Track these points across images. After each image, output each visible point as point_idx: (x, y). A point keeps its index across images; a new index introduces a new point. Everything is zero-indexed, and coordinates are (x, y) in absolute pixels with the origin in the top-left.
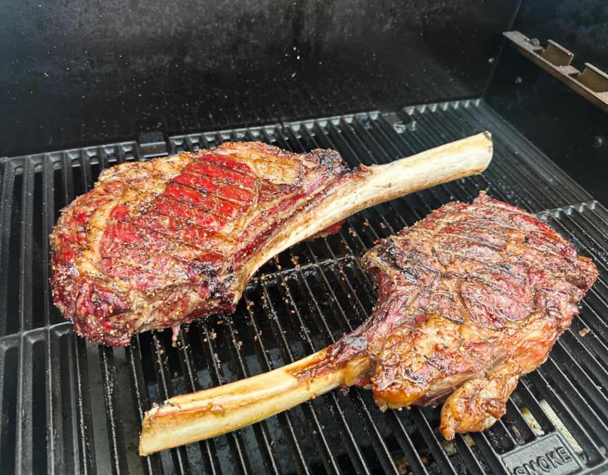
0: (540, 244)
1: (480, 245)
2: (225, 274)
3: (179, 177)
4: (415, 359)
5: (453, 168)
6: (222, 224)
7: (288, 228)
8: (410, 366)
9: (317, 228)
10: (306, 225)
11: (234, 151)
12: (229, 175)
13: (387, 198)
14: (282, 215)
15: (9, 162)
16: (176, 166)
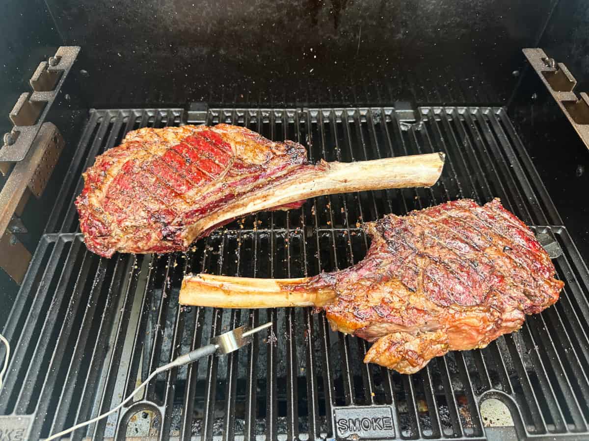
0: (519, 257)
1: (462, 241)
2: (174, 225)
3: (177, 146)
4: (364, 302)
5: (404, 178)
6: (189, 188)
7: (245, 200)
8: (358, 305)
9: (274, 203)
10: (264, 199)
11: (225, 132)
12: (212, 150)
13: (342, 190)
14: (239, 189)
15: (95, 113)
16: (179, 137)
